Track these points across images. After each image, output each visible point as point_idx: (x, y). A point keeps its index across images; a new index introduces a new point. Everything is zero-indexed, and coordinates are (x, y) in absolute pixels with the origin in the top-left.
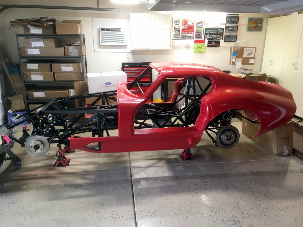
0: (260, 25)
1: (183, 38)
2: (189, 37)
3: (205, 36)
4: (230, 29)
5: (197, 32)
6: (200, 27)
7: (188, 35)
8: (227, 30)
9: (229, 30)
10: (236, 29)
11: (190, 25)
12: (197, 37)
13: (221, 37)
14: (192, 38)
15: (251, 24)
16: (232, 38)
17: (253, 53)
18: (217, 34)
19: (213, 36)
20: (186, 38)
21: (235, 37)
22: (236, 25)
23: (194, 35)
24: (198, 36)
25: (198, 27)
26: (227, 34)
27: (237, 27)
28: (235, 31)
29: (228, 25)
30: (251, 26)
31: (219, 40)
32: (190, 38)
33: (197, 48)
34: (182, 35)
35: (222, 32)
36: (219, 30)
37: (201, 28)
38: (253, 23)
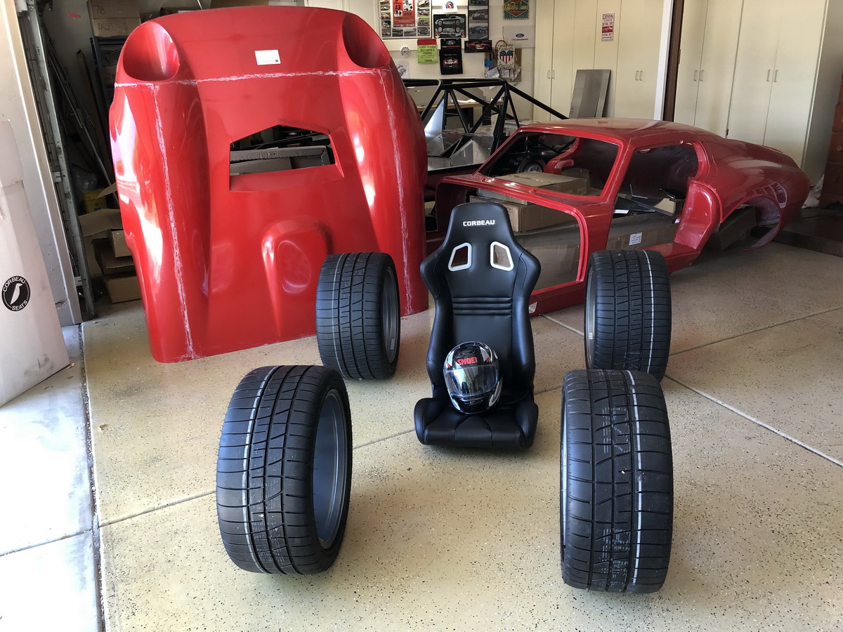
0: (523, 8)
1: (397, 35)
2: (408, 34)
3: (435, 31)
4: (476, 15)
5: (421, 23)
6: (424, 14)
7: (405, 29)
8: (471, 18)
9: (474, 18)
10: (486, 17)
11: (407, 9)
12: (421, 33)
13: (462, 31)
14: (412, 35)
15: (508, 5)
16: (482, 33)
18: (455, 27)
19: (448, 29)
20: (402, 35)
21: (485, 30)
22: (486, 7)
23: (415, 30)
24: (423, 31)
25: (421, 14)
26: (472, 25)
27: (487, 12)
28: (484, 19)
29: (472, 8)
30: (509, 9)
31: (460, 36)
32: (410, 35)
33: (423, 54)
34: (394, 31)
35: (462, 21)
36: (457, 17)
37: (427, 15)
38: (512, 5)
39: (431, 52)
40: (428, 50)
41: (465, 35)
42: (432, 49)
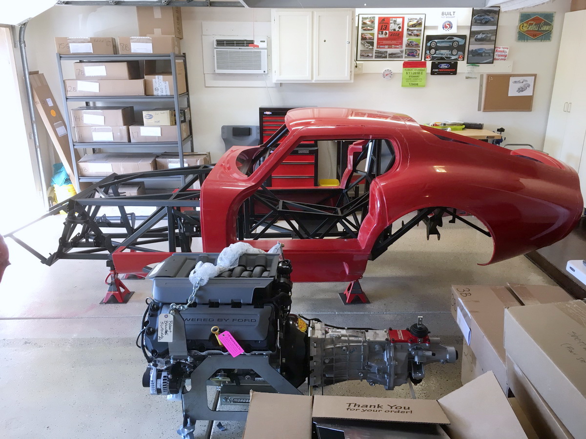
0: (545, 28)
1: (380, 57)
3: (426, 53)
4: (479, 36)
5: (410, 44)
7: (390, 51)
8: (473, 40)
9: (476, 40)
10: (493, 38)
12: (408, 55)
13: (460, 53)
14: (399, 57)
16: (485, 56)
17: (529, 86)
18: (450, 48)
19: (443, 52)
20: (385, 57)
21: (489, 53)
22: (494, 28)
23: (402, 52)
24: (411, 54)
25: (410, 35)
26: (472, 47)
27: (495, 32)
28: (490, 40)
29: (475, 28)
31: (457, 59)
32: (395, 57)
33: (408, 78)
34: (377, 52)
35: (462, 42)
36: (456, 39)
37: (417, 35)
38: (531, 24)
39: (418, 75)
40: (415, 73)
41: (464, 58)
42: (420, 72)
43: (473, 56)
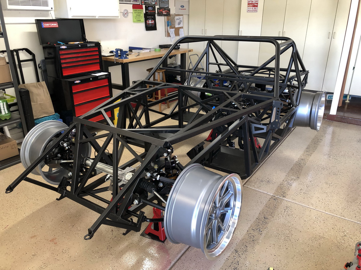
13: (156, 1)
14: (129, 1)
16: (166, 3)
17: (181, 21)
20: (123, 1)
31: (155, 5)
33: (136, 16)
39: (140, 14)
40: (139, 13)
41: (157, 4)
42: (141, 12)
43: (161, 3)
